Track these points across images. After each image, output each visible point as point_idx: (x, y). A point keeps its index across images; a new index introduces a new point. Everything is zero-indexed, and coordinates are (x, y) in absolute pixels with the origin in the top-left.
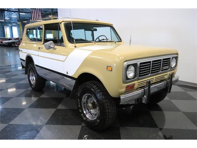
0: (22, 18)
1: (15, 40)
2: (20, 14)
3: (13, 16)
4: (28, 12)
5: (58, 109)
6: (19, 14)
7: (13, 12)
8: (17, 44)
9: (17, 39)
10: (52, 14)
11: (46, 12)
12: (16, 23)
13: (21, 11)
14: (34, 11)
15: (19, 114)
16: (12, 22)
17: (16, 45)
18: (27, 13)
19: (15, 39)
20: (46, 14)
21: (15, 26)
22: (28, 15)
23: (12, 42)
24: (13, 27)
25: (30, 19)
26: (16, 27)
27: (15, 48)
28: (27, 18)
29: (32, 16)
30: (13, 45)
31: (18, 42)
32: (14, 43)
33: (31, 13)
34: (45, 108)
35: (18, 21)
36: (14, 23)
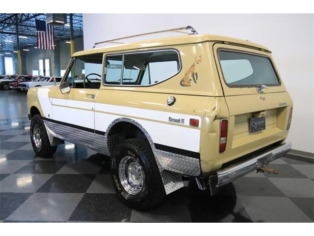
0: (21, 44)
1: (10, 79)
2: (20, 37)
3: (6, 41)
4: (31, 34)
5: (87, 194)
6: (18, 38)
7: (6, 35)
8: (12, 85)
9: (13, 77)
10: (72, 40)
11: (61, 35)
12: (12, 52)
13: (20, 33)
14: (43, 33)
15: (22, 202)
16: (4, 49)
17: (11, 87)
18: (31, 36)
19: (8, 76)
20: (61, 38)
21: (8, 56)
22: (32, 40)
23: (3, 82)
24: (5, 58)
25: (34, 46)
26: (11, 58)
27: (8, 91)
28: (30, 44)
29: (38, 41)
30: (5, 86)
31: (14, 81)
32: (7, 83)
33: (37, 36)
34: (67, 192)
35: (15, 48)
36: (8, 51)
